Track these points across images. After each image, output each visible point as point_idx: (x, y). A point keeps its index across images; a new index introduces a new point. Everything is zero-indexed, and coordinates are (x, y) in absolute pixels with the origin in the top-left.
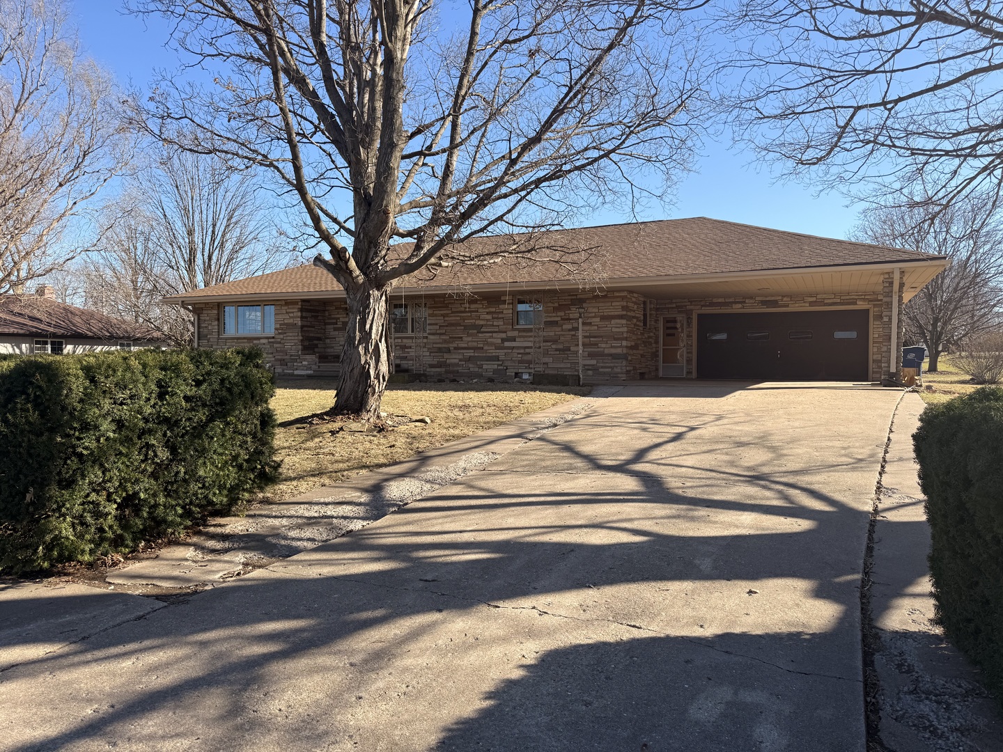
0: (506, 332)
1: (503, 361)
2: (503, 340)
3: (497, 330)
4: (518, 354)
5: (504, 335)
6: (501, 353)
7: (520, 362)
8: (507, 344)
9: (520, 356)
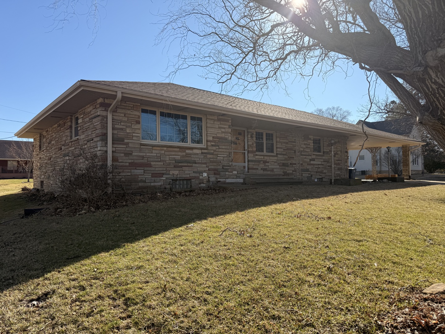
0: (311, 156)
1: (310, 171)
2: (310, 160)
3: (308, 154)
4: (316, 168)
5: (310, 157)
6: (309, 167)
7: (317, 172)
8: (312, 162)
9: (316, 169)
